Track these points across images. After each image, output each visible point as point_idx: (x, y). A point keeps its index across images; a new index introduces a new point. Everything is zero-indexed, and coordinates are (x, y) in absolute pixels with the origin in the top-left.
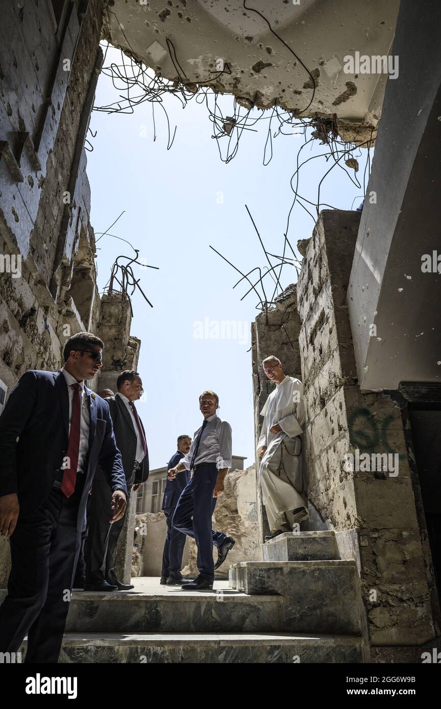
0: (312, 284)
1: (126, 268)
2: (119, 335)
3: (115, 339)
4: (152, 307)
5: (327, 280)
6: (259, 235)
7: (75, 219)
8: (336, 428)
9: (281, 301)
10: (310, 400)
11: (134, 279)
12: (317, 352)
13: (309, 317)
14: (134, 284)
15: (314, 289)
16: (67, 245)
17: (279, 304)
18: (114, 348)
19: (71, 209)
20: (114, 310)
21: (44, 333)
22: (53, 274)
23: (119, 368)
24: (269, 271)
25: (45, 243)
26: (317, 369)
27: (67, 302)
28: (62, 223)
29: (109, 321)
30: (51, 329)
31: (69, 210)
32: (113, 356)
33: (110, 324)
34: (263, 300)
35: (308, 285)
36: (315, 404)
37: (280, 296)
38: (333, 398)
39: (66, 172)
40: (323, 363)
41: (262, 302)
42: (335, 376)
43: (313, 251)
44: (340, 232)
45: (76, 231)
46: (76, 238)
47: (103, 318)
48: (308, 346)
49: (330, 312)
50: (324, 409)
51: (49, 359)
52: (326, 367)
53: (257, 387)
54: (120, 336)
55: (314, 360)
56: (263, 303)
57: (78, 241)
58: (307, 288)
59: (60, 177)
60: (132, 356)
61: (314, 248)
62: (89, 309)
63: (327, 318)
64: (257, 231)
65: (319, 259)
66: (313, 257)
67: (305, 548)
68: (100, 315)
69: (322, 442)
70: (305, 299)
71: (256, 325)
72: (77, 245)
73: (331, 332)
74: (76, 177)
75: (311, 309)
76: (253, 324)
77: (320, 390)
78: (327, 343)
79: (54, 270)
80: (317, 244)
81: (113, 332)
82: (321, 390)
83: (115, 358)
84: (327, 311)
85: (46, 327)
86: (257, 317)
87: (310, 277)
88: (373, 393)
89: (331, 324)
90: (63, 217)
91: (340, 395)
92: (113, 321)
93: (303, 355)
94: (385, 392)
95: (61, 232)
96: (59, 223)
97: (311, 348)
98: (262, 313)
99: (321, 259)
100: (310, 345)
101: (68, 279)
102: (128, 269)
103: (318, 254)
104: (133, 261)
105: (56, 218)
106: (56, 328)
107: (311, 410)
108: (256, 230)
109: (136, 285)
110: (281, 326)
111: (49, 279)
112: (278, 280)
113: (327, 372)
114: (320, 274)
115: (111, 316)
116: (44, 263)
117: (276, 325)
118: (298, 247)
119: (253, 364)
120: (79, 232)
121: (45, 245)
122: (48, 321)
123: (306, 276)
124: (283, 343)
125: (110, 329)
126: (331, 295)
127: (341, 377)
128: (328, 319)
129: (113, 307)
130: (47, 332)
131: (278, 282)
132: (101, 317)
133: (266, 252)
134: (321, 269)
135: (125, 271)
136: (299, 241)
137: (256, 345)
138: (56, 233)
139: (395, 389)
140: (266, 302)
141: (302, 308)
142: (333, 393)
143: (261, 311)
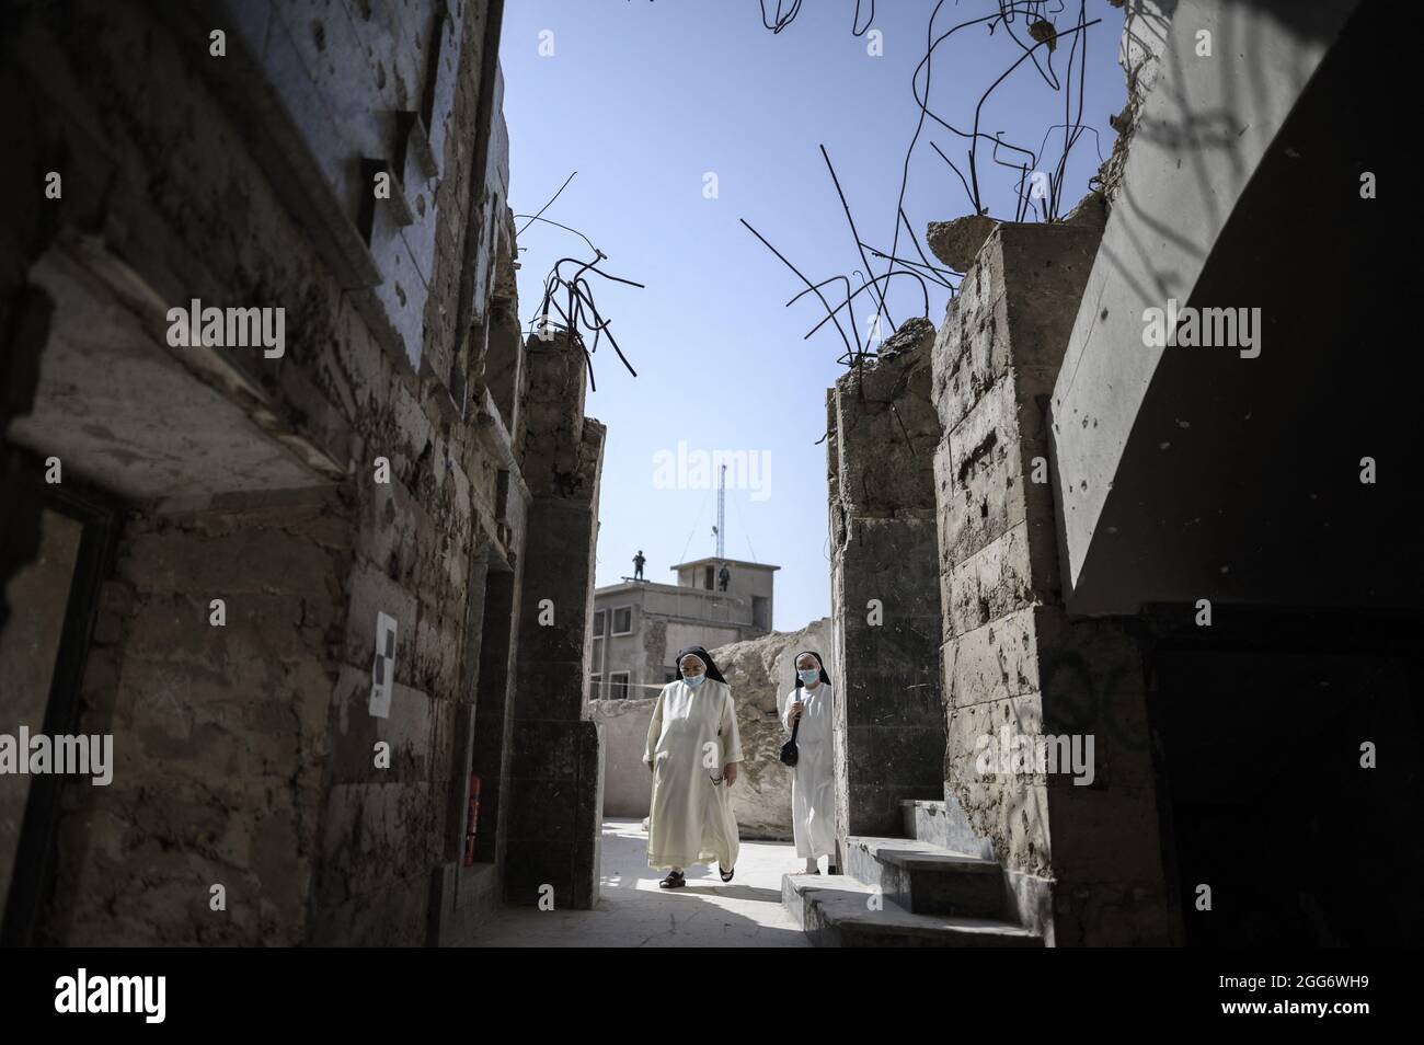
0: (970, 363)
1: (575, 285)
2: (565, 421)
3: (559, 429)
4: (635, 375)
5: (1005, 374)
6: (846, 208)
7: (487, 225)
8: (1013, 676)
9: (891, 357)
10: (954, 593)
11: (597, 317)
12: (976, 510)
13: (958, 429)
14: (597, 329)
15: (974, 378)
16: (478, 286)
17: (886, 361)
18: (557, 448)
19: (481, 206)
20: (554, 369)
21: (445, 479)
22: (455, 357)
23: (566, 489)
24: (866, 286)
25: (441, 303)
26: (973, 542)
27: (478, 399)
28: (466, 243)
29: (545, 393)
30: (454, 463)
31: (478, 211)
32: (555, 466)
33: (546, 400)
34: (855, 349)
35: (960, 360)
36: (967, 603)
37: (889, 343)
38: (1009, 617)
39: (470, 129)
40: (990, 539)
41: (851, 354)
42: (1014, 576)
43: (976, 299)
44: (1036, 274)
45: (491, 248)
46: (490, 265)
47: (532, 386)
48: (953, 483)
49: (1009, 442)
50: (986, 628)
51: (455, 522)
52: (996, 548)
53: (839, 527)
54: (567, 424)
55: (969, 521)
56: (854, 356)
57: (494, 267)
58: (957, 368)
59: (461, 149)
60: (593, 464)
61: (979, 290)
62: (513, 388)
63: (1002, 449)
64: (844, 201)
65: (987, 323)
66: (974, 310)
67: (945, 891)
68: (526, 381)
69: (978, 686)
70: (951, 384)
71: (838, 396)
72: (493, 277)
73: (1010, 483)
74: (488, 135)
75: (966, 414)
76: (830, 392)
77: (979, 585)
78: (1001, 504)
79: (456, 349)
80: (986, 289)
81: (553, 415)
82: (982, 587)
83: (559, 470)
84: (1002, 439)
85: (448, 466)
86: (840, 380)
87: (966, 349)
88: (1088, 620)
89: (1011, 470)
90: (468, 230)
91: (1025, 619)
92: (552, 392)
93: (942, 498)
94: (1115, 619)
95: (465, 263)
96: (461, 247)
97: (960, 494)
98: (849, 374)
99: (993, 323)
100: (958, 486)
101: (481, 355)
102: (580, 285)
103: (986, 312)
104: (589, 267)
105: (455, 240)
106: (462, 457)
107: (957, 614)
108: (842, 197)
109: (602, 331)
110: (888, 403)
111: (449, 369)
112: (882, 299)
113: (997, 561)
114: (991, 356)
115: (547, 381)
116: (441, 344)
117: (879, 402)
118: (928, 239)
119: (830, 476)
120: (495, 248)
121: (441, 309)
122: (450, 454)
123: (956, 341)
124: (893, 441)
125: (547, 409)
126: (1014, 412)
127: (1029, 587)
128: (1003, 454)
129: (550, 364)
130: (449, 476)
131: (883, 303)
132: (529, 385)
133: (859, 244)
134: (992, 345)
135: (573, 290)
136: (931, 225)
137: (837, 437)
138: (458, 267)
139: (1133, 613)
140: (860, 354)
141: (942, 402)
142: (1010, 608)
143: (847, 369)
